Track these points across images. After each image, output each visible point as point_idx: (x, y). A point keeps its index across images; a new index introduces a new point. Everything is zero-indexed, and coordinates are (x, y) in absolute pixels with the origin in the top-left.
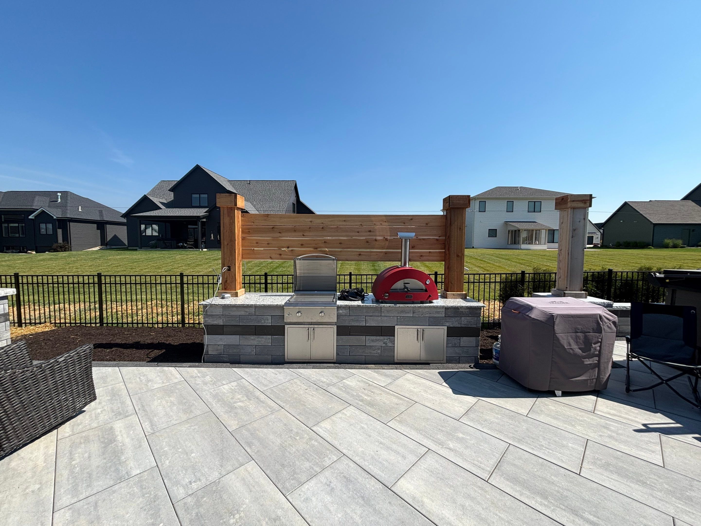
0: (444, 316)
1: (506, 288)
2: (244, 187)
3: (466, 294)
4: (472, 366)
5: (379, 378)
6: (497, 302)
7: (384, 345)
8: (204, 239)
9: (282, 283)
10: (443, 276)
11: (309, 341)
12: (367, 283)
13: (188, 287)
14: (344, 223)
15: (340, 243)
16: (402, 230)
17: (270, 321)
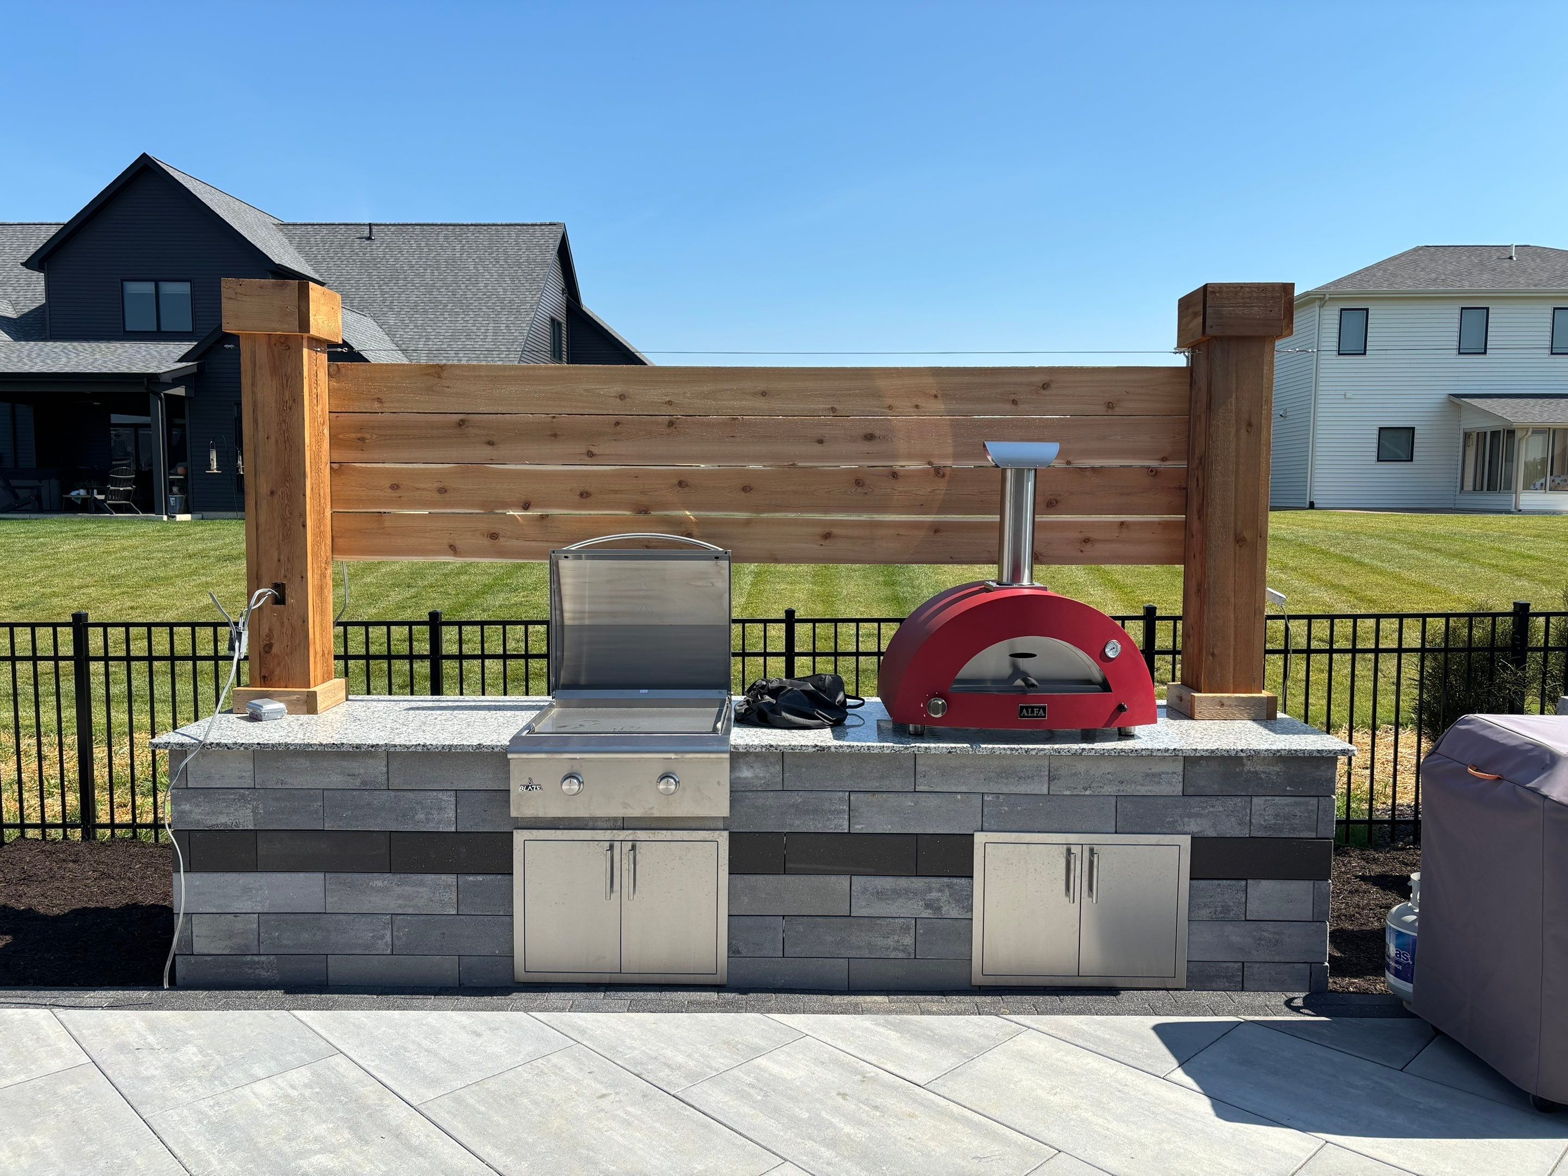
0: (1178, 789)
1: (1446, 675)
2: (347, 251)
3: (1272, 701)
4: (1298, 1002)
5: (907, 1050)
6: (1408, 737)
7: (927, 913)
8: (180, 470)
9: (505, 657)
10: (1180, 625)
11: (616, 895)
12: (857, 654)
13: (107, 674)
14: (761, 404)
15: (746, 489)
16: (1003, 432)
17: (452, 815)
